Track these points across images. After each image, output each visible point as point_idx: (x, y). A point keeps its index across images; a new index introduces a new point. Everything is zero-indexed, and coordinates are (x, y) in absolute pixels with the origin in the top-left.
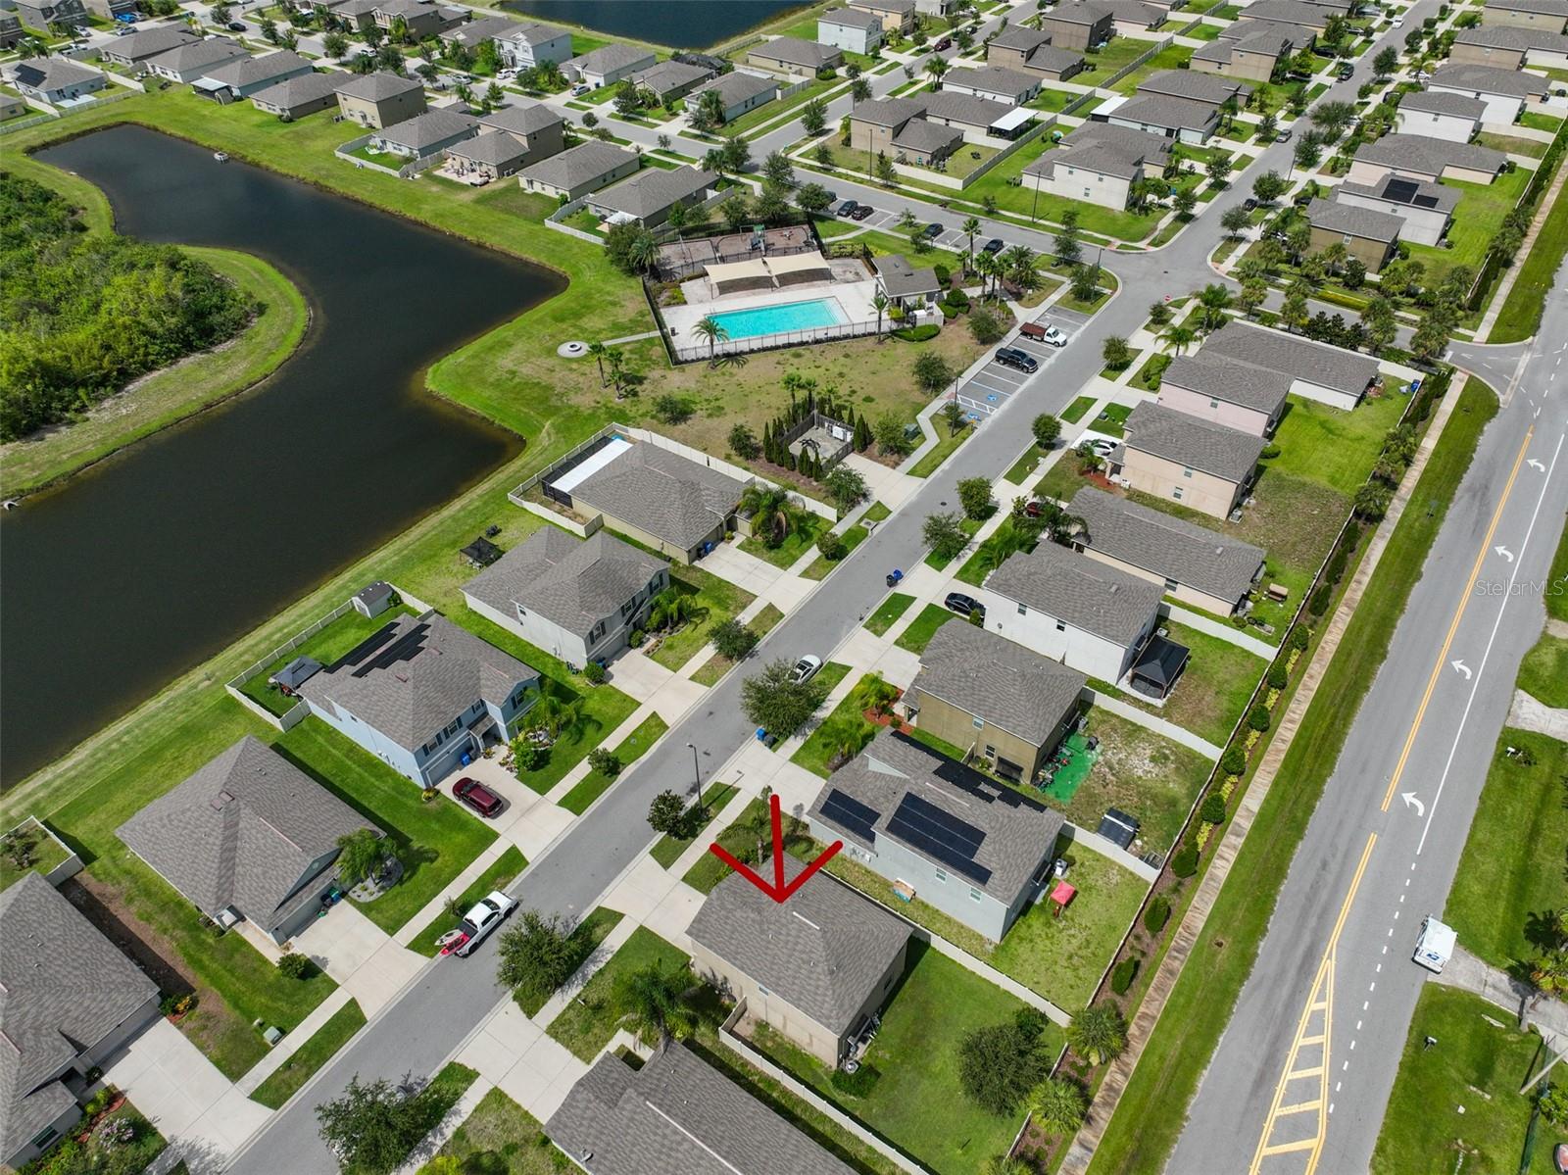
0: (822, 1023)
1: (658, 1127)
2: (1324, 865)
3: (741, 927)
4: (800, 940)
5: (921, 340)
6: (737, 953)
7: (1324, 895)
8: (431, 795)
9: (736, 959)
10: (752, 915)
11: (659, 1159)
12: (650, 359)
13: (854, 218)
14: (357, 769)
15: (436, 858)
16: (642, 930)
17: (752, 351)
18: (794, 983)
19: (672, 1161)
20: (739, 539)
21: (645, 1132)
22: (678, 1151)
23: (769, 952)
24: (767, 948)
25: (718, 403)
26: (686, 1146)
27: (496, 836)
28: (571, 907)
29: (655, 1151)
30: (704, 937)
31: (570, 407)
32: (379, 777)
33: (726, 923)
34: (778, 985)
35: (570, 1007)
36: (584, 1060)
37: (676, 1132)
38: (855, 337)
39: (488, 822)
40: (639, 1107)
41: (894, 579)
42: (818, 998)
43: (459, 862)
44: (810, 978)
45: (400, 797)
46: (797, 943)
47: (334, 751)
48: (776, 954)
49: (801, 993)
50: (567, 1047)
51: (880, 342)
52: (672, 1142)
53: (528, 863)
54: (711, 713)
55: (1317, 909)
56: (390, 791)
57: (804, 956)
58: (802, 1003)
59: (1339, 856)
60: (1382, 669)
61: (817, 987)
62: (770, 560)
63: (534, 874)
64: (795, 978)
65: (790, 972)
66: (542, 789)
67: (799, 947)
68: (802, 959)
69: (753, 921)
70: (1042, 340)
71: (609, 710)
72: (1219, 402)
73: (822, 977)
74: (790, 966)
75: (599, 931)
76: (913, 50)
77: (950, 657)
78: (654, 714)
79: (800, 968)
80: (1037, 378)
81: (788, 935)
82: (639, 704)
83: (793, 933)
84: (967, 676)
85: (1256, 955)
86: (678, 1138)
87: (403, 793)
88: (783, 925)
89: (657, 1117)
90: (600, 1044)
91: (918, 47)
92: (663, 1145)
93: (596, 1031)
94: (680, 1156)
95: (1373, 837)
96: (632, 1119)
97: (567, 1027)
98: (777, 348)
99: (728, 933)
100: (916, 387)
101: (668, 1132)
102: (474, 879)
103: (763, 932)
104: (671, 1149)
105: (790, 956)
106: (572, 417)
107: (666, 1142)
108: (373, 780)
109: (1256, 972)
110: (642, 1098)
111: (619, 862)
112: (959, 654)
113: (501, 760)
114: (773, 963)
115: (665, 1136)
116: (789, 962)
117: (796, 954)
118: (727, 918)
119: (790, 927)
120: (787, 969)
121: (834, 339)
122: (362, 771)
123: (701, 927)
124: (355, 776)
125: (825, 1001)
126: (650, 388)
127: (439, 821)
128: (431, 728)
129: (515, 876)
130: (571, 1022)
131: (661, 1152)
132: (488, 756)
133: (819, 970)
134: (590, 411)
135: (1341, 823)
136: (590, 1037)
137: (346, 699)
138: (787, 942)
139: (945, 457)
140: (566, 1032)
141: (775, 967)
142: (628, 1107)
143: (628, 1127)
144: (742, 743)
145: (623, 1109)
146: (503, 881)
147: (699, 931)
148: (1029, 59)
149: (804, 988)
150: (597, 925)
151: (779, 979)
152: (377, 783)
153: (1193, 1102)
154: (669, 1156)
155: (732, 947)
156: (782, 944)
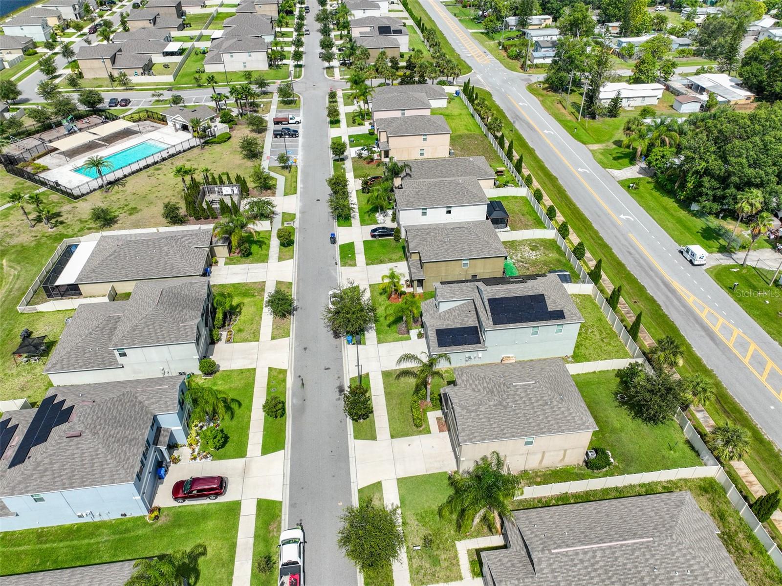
0: (583, 429)
1: (572, 560)
2: (630, 253)
3: (491, 414)
4: (531, 396)
5: (225, 141)
6: (502, 430)
7: (642, 261)
8: (156, 513)
9: (505, 434)
10: (491, 403)
11: (592, 578)
12: (53, 202)
13: (121, 106)
14: (61, 545)
15: (205, 549)
16: (401, 482)
17: (125, 176)
18: (549, 421)
19: (600, 572)
20: (222, 262)
21: (568, 570)
22: (597, 562)
23: (519, 415)
24: (517, 414)
25: (129, 207)
26: (599, 554)
27: (238, 504)
28: (341, 504)
29: (585, 576)
30: (475, 437)
31: (14, 247)
32: (92, 535)
33: (480, 419)
34: (541, 429)
35: (410, 559)
36: (457, 579)
37: (585, 552)
38: (184, 151)
39: (221, 499)
40: (550, 558)
41: (333, 240)
42: (568, 418)
43: (227, 539)
44: (554, 411)
45: (126, 535)
46: (530, 399)
47: (22, 548)
48: (524, 414)
49: (558, 423)
50: (438, 582)
51: (203, 148)
52: (589, 560)
53: (281, 503)
54: (305, 349)
55: (647, 268)
56: (112, 537)
57: (540, 402)
58: (563, 428)
59: (629, 247)
60: (560, 182)
61: (563, 413)
62: (252, 262)
63: (292, 505)
64: (547, 417)
65: (541, 417)
66: (241, 453)
67: (533, 400)
68: (541, 405)
69: (495, 406)
70: (289, 123)
71: (237, 383)
72: (406, 111)
73: (560, 406)
74: (538, 413)
75: (376, 503)
76: (76, 35)
77: (425, 240)
78: (270, 369)
79: (544, 410)
80: (303, 137)
81: (521, 398)
82: (255, 369)
83: (523, 395)
84: (445, 242)
85: (652, 297)
86: (590, 554)
87: (127, 530)
88: (514, 395)
89: (566, 554)
90: (454, 562)
91: (79, 33)
92: (586, 568)
93: (443, 557)
94: (601, 563)
95: (630, 235)
96: (553, 571)
97: (423, 572)
98: (141, 170)
99: (486, 423)
100: (245, 160)
101: (581, 556)
102: (252, 541)
103: (505, 407)
104: (593, 565)
105: (533, 408)
106: (21, 251)
107: (586, 564)
108: (86, 541)
109: (660, 302)
110: (547, 552)
111: (342, 457)
112: (428, 236)
113: (189, 457)
114: (528, 420)
115: (582, 561)
116: (536, 412)
117: (535, 405)
118: (478, 415)
119: (518, 393)
120: (538, 416)
121: (173, 155)
122: (68, 543)
123: (467, 432)
124: (64, 550)
125: (573, 417)
126: (70, 216)
127: (180, 526)
128: (134, 455)
129: (280, 516)
130: (421, 567)
131: (589, 573)
132: (176, 461)
133: (555, 403)
134: (34, 243)
135: (616, 237)
136: (444, 564)
137: (21, 486)
138: (524, 402)
139: (296, 182)
140: (425, 575)
141: (531, 421)
142: (543, 565)
143: (555, 577)
144: (341, 352)
145: (542, 569)
146: (275, 526)
147: (468, 435)
148: (154, 24)
149: (555, 419)
150: (370, 501)
151: (539, 425)
152: (92, 541)
153: (705, 362)
154: (596, 570)
155: (496, 430)
156: (522, 406)
